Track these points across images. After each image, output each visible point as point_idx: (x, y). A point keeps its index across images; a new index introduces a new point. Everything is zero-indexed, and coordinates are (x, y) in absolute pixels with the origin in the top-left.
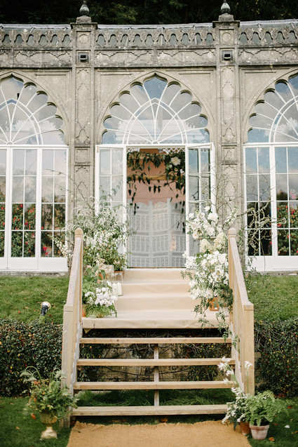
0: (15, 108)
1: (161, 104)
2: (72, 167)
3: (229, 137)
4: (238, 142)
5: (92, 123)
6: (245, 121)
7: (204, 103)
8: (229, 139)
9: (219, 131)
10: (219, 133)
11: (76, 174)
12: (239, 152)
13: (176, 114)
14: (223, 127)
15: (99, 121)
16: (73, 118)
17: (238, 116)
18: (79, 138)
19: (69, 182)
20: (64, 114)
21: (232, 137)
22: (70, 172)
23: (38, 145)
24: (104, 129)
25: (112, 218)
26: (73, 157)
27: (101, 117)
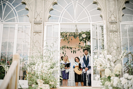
0: (6, 5)
1: (78, 3)
2: (32, 33)
3: (113, 18)
4: (118, 21)
5: (43, 11)
6: (120, 11)
7: (99, 2)
8: (113, 20)
9: (108, 15)
10: (108, 17)
11: (34, 37)
12: (118, 26)
13: (86, 8)
14: (109, 14)
15: (47, 11)
16: (34, 9)
17: (117, 8)
18: (37, 19)
19: (31, 40)
20: (29, 7)
21: (114, 18)
22: (31, 36)
23: (16, 23)
24: (49, 14)
25: (51, 58)
26: (33, 28)
27: (48, 9)
